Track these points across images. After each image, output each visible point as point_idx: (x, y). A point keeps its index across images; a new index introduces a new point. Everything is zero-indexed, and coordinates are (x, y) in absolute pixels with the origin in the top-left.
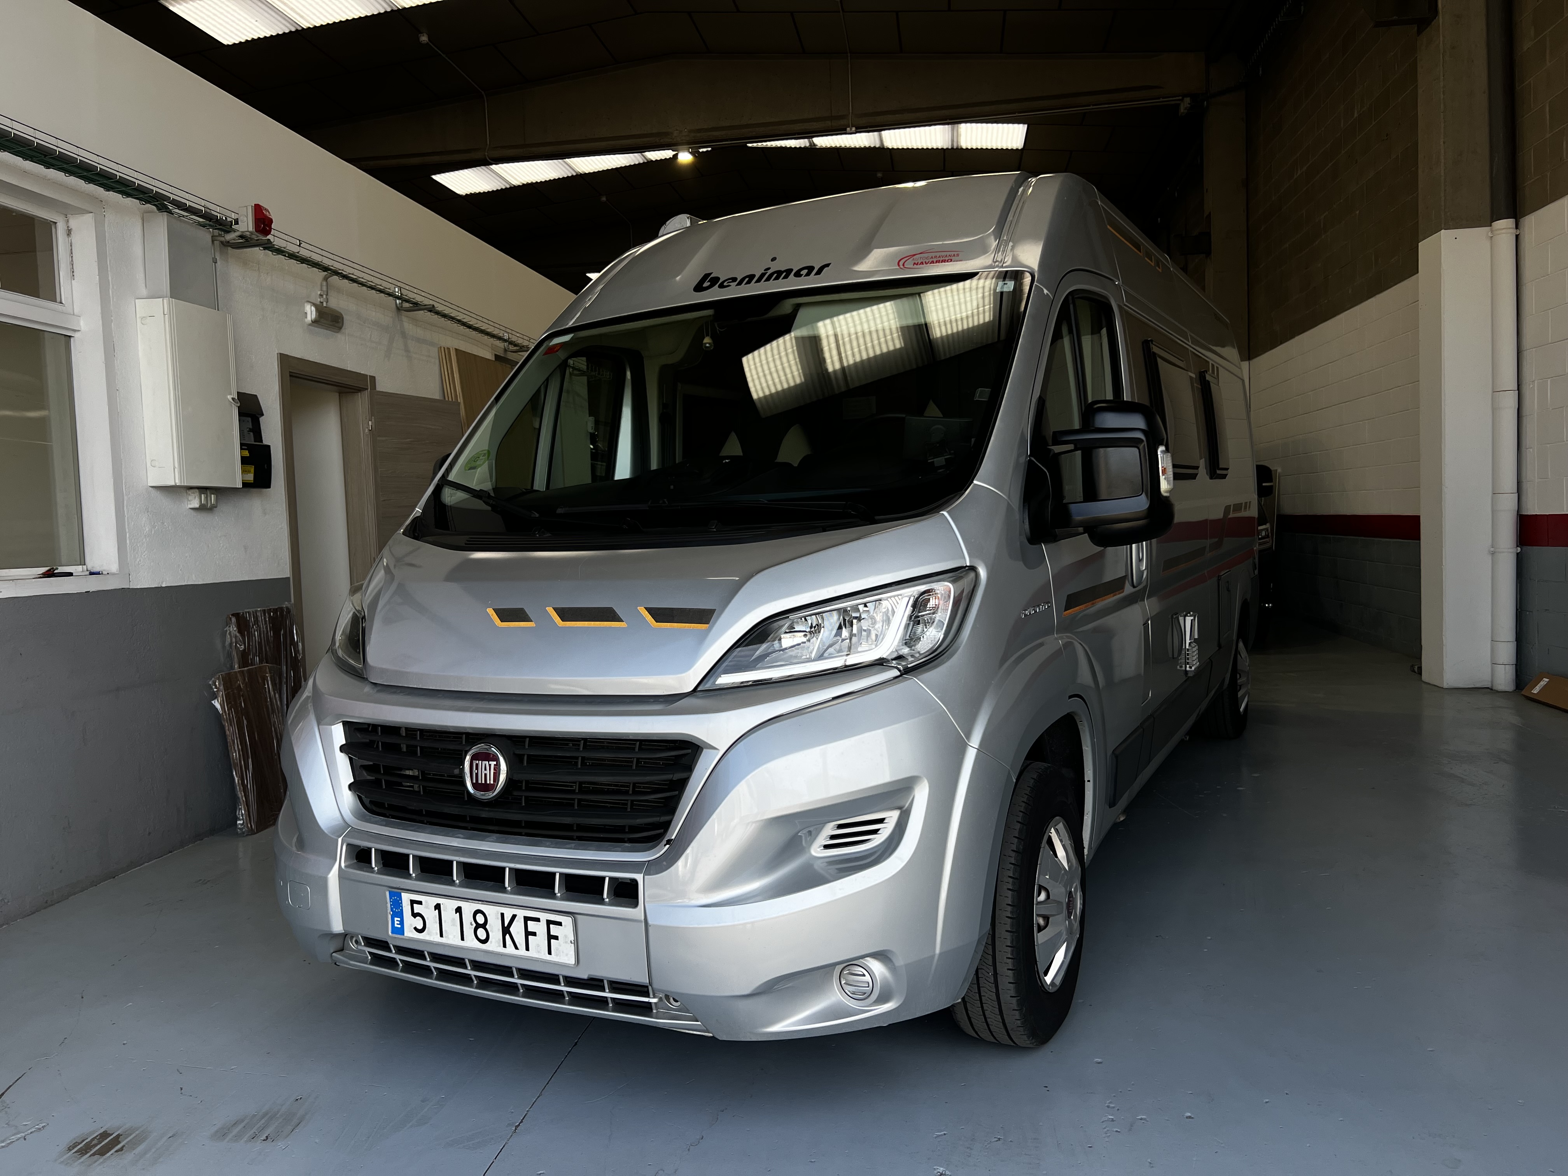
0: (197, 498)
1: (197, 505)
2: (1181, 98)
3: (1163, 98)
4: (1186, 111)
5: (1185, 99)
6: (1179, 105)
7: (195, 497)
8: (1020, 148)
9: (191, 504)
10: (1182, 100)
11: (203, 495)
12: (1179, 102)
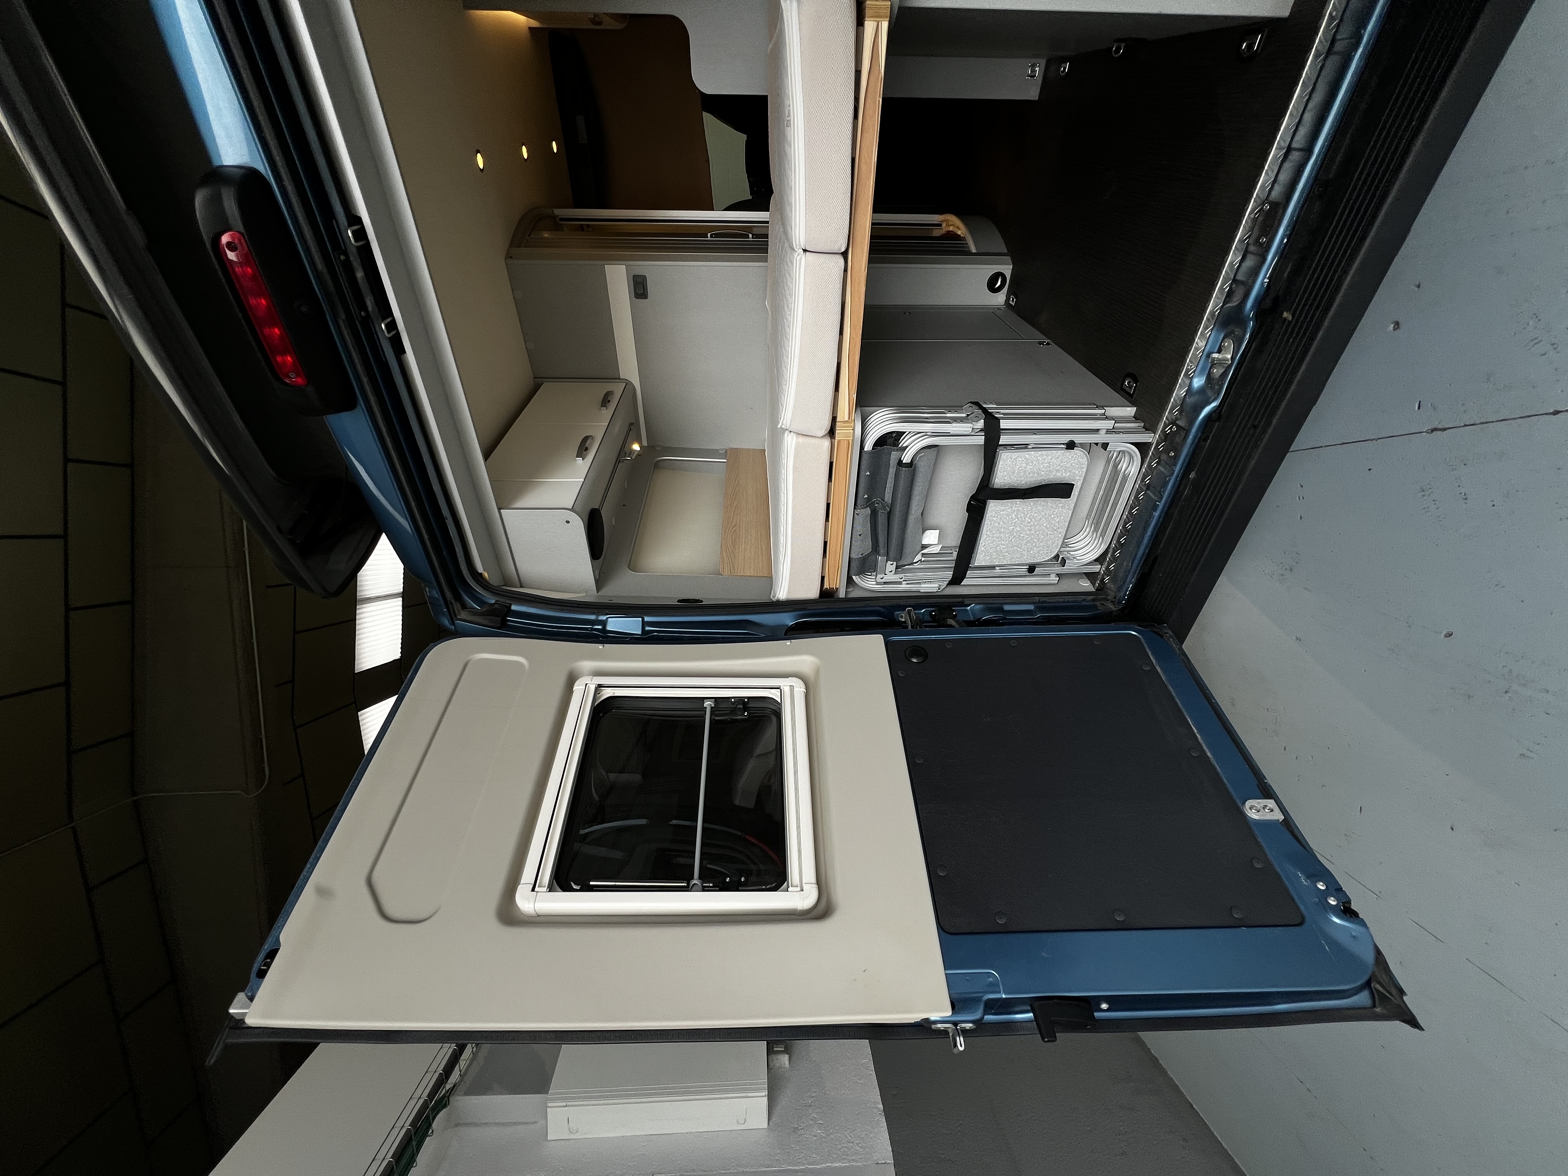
0: (779, 1057)
1: (787, 1057)
7: (777, 1059)
9: (785, 1064)
11: (775, 1049)
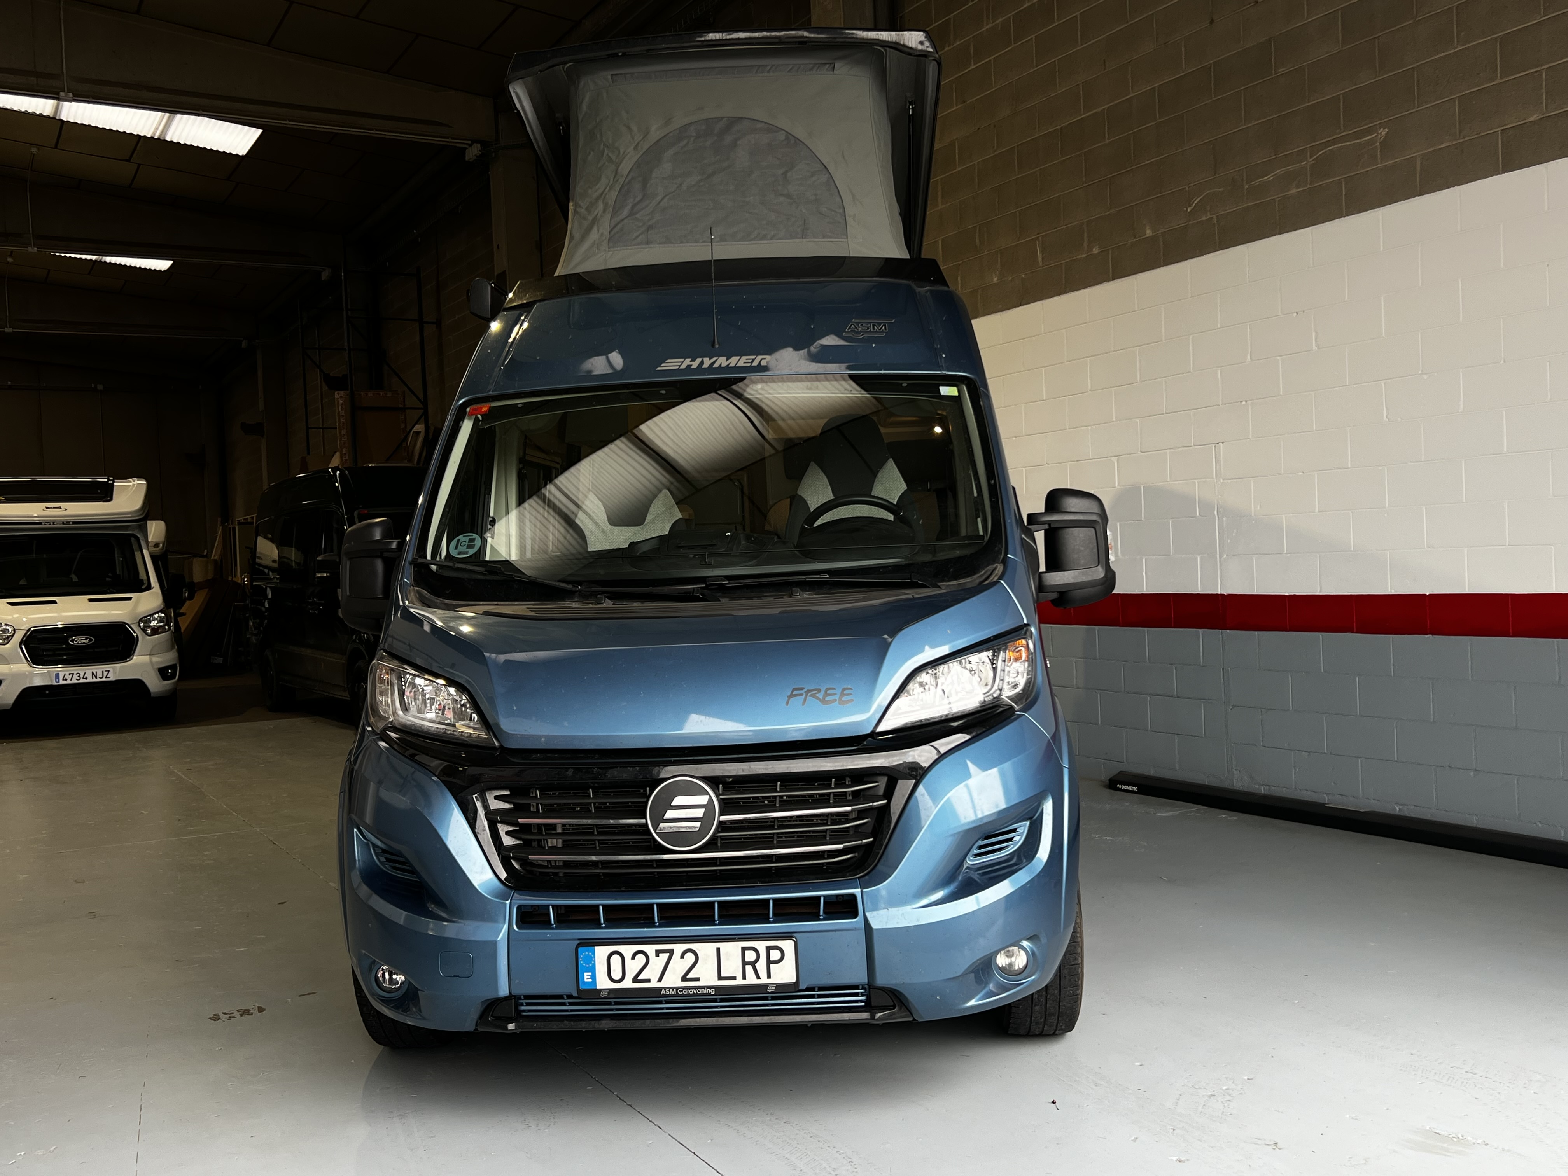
2: (470, 142)
3: (452, 138)
4: (475, 157)
5: (475, 144)
6: (467, 148)
8: (241, 154)
10: (470, 145)
12: (465, 146)
